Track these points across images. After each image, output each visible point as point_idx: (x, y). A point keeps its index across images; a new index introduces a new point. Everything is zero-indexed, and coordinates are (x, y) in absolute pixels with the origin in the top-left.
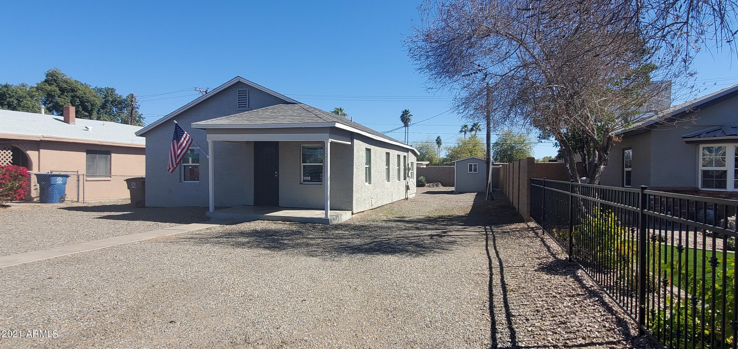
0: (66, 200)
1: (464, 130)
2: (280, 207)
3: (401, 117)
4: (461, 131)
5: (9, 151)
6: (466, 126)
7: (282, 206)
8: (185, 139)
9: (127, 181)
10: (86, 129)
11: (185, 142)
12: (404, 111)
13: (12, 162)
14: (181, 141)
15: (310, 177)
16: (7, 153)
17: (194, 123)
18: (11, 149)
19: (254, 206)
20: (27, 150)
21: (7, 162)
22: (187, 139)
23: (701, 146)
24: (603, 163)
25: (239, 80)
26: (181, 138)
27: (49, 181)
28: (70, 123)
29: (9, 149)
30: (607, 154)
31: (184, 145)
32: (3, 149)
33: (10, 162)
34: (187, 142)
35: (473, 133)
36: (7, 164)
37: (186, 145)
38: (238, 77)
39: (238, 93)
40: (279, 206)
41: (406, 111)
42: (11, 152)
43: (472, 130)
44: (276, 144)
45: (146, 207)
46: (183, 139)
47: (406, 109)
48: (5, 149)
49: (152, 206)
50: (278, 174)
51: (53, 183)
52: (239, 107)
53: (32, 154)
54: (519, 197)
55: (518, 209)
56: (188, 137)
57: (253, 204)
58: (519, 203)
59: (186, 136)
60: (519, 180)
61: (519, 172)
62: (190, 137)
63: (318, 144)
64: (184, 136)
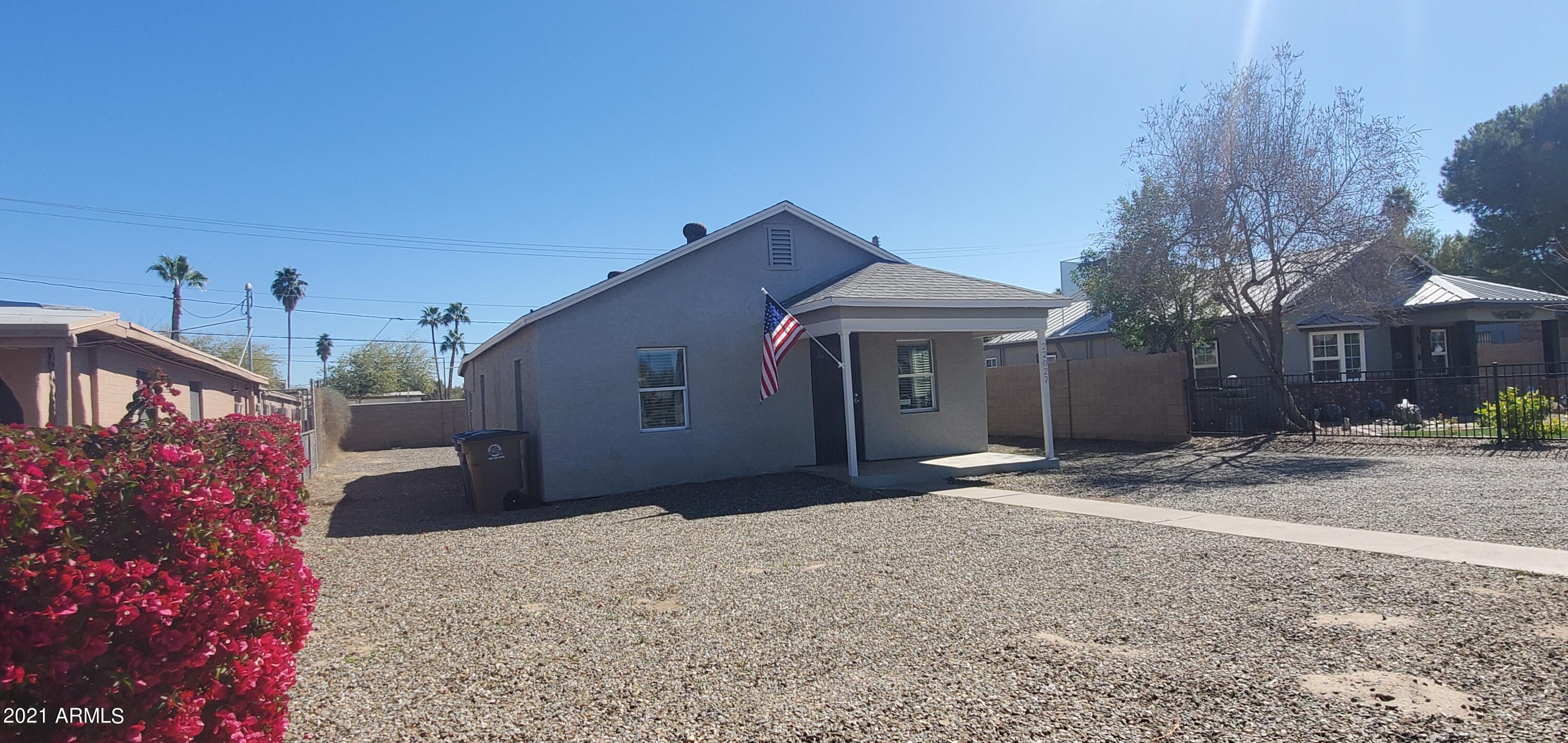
1: (429, 318)
2: (868, 461)
3: (274, 286)
4: (424, 322)
6: (434, 311)
7: (871, 459)
8: (784, 328)
11: (784, 335)
12: (283, 272)
14: (775, 333)
15: (910, 400)
17: (833, 295)
19: (817, 465)
22: (788, 329)
23: (1311, 335)
25: (786, 208)
26: (775, 327)
31: (779, 341)
34: (789, 334)
35: (452, 325)
37: (784, 341)
38: (786, 203)
39: (770, 234)
40: (867, 459)
41: (287, 271)
43: (447, 319)
45: (549, 504)
46: (779, 328)
47: (287, 267)
50: (860, 397)
52: (774, 263)
54: (1071, 415)
55: (1071, 433)
56: (792, 324)
57: (815, 463)
58: (1071, 424)
59: (787, 323)
60: (1069, 391)
61: (1069, 379)
62: (797, 325)
63: (924, 337)
64: (783, 322)
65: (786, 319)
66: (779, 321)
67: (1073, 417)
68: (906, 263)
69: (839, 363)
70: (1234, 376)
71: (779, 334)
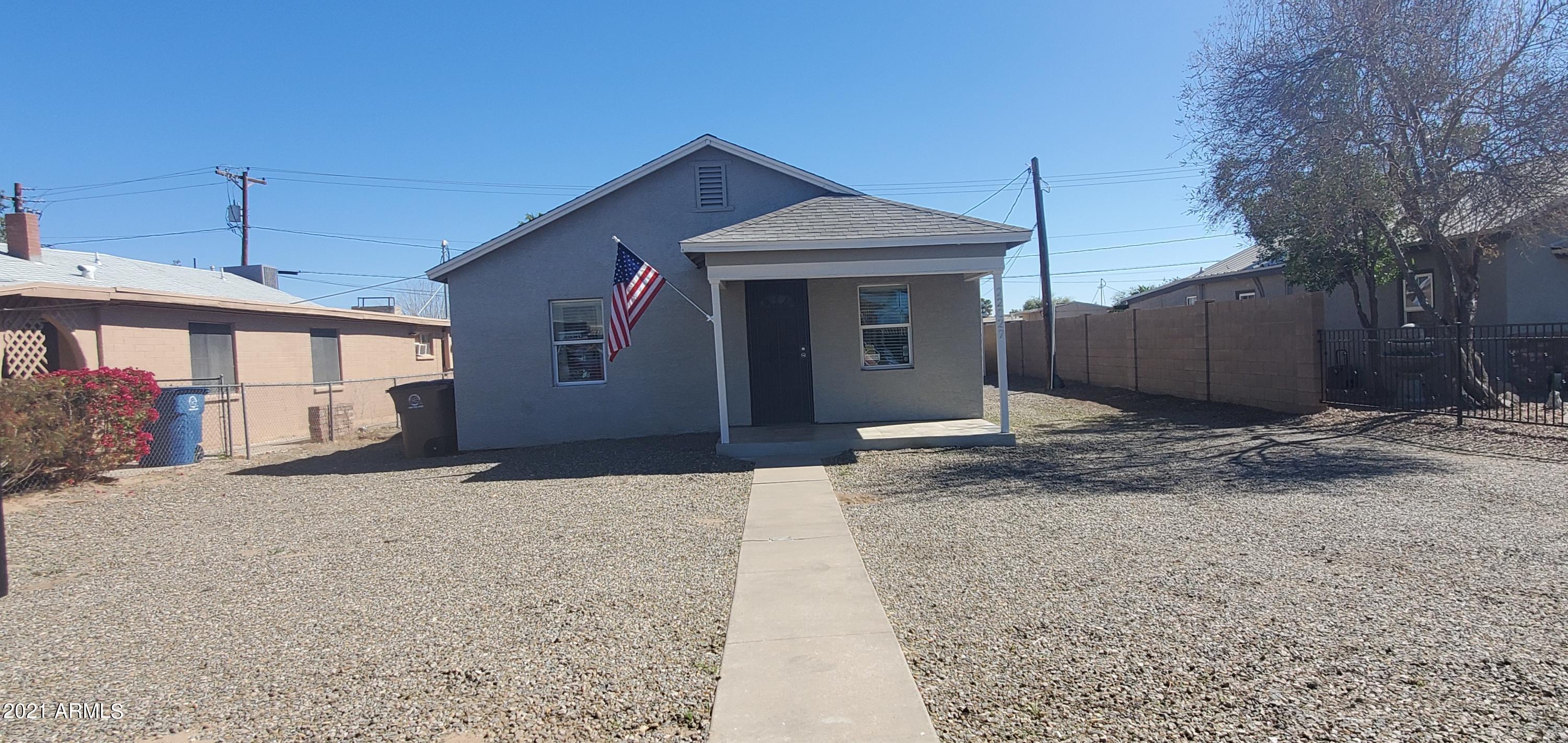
0: (206, 453)
2: (817, 423)
5: (38, 333)
7: (821, 422)
8: (642, 279)
9: (394, 391)
10: (80, 273)
11: (642, 286)
13: (46, 361)
14: (632, 285)
15: (879, 355)
16: (25, 337)
17: (686, 241)
18: (42, 327)
19: (753, 426)
20: (74, 329)
21: (37, 362)
22: (647, 280)
24: (1473, 296)
25: (708, 143)
26: (631, 278)
27: (174, 404)
28: (31, 257)
29: (38, 327)
30: (1477, 279)
31: (638, 293)
32: (26, 328)
33: (42, 362)
34: (648, 286)
36: (37, 368)
37: (643, 293)
39: (698, 172)
40: (816, 421)
42: (41, 335)
44: (800, 285)
45: (463, 453)
46: (636, 279)
48: (28, 327)
49: (481, 448)
50: (809, 352)
51: (181, 412)
52: (702, 205)
53: (84, 338)
54: (1208, 372)
55: (1208, 394)
56: (651, 275)
57: (750, 424)
58: (1208, 383)
59: (646, 273)
60: (1207, 340)
61: (1207, 325)
62: (656, 275)
63: (898, 282)
64: (641, 272)
65: (643, 269)
66: (636, 272)
67: (1211, 374)
68: (861, 195)
69: (708, 316)
70: (1412, 325)
71: (637, 285)
